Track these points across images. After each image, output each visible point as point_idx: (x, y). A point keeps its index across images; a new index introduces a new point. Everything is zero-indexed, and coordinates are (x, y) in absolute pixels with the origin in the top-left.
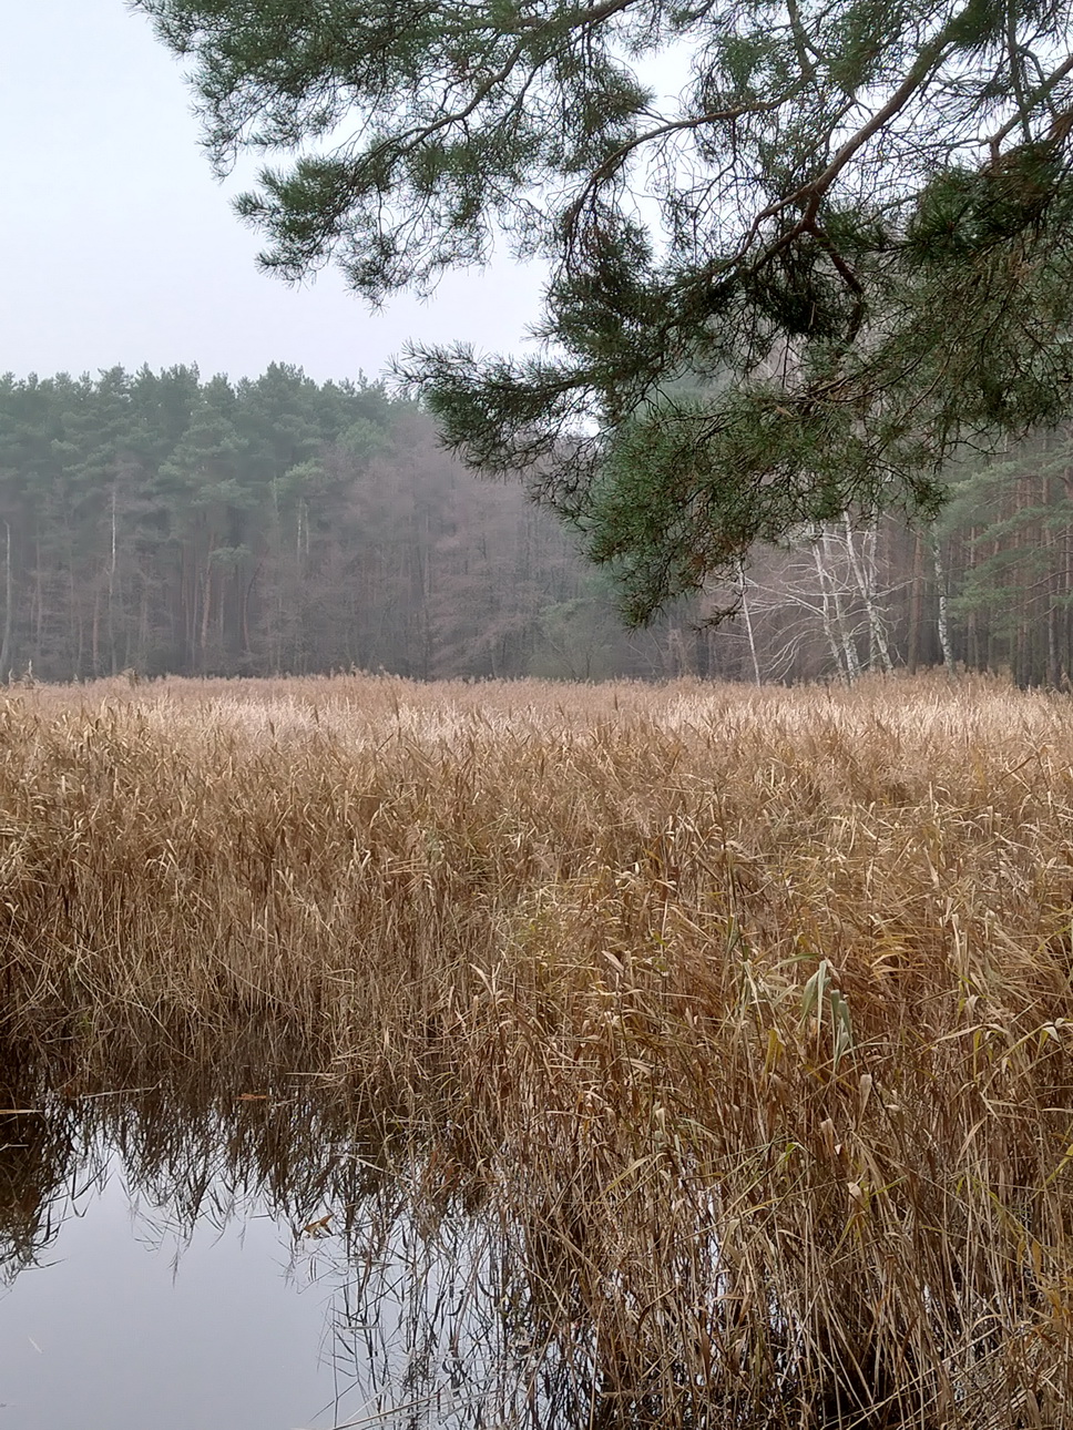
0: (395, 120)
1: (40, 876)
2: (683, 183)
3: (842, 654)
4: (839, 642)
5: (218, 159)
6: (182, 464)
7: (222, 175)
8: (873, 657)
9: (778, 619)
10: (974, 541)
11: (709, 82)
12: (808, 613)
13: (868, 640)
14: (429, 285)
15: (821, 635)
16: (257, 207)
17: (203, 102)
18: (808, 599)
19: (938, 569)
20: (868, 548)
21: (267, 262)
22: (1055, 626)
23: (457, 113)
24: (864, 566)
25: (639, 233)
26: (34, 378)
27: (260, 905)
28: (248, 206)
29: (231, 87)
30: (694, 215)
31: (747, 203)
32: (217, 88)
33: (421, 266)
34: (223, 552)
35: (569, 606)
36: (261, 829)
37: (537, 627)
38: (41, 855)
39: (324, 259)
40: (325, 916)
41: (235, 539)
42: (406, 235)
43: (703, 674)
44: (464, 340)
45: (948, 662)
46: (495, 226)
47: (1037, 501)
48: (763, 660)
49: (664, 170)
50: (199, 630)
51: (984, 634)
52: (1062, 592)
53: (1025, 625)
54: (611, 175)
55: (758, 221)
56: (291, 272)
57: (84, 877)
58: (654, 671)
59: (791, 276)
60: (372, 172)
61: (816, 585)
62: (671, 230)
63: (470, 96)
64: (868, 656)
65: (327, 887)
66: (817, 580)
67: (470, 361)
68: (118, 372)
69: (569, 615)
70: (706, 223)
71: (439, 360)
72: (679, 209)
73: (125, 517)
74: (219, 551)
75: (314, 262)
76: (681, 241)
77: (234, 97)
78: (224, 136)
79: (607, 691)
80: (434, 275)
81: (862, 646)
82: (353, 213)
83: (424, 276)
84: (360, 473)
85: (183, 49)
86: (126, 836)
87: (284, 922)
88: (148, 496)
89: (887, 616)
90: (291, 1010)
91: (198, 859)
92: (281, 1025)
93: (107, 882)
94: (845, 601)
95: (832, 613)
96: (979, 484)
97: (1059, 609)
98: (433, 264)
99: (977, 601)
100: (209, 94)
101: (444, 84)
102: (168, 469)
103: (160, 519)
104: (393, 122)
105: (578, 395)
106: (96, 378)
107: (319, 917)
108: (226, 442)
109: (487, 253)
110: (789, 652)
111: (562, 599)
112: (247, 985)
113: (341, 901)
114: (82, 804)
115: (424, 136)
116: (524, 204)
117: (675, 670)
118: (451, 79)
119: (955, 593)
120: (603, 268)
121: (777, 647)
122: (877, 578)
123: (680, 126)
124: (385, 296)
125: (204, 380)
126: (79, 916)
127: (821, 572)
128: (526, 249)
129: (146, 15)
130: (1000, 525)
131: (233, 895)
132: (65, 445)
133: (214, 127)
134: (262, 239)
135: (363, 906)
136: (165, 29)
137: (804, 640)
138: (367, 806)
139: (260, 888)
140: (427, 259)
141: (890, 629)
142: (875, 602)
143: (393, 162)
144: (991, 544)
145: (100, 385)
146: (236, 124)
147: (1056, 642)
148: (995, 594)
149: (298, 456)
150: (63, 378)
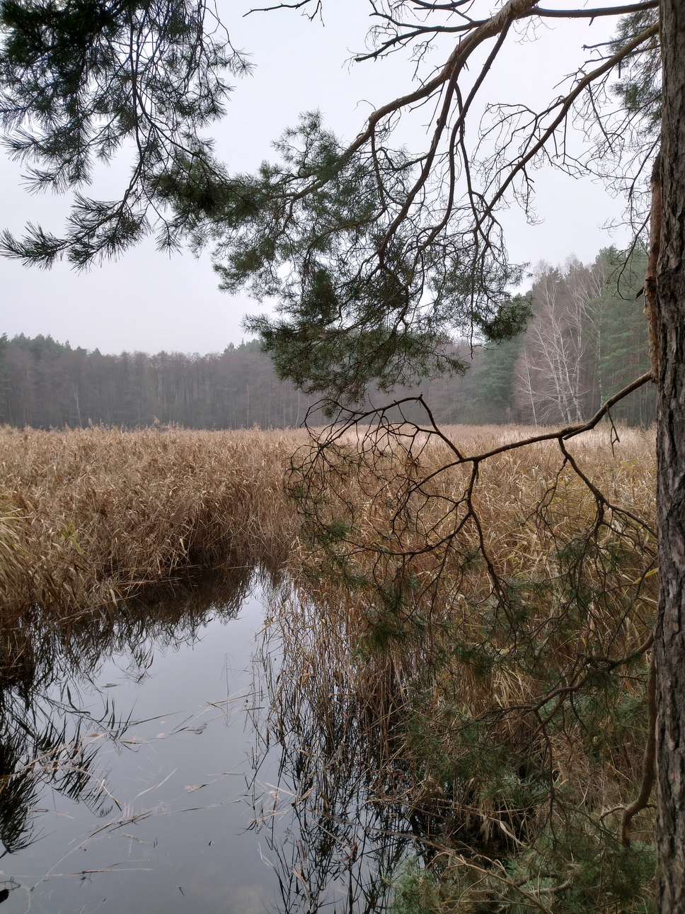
3: (565, 415)
4: (564, 411)
9: (543, 405)
10: (613, 376)
12: (553, 402)
13: (575, 411)
15: (557, 409)
18: (554, 397)
19: (600, 386)
20: (574, 379)
21: (221, 288)
24: (572, 385)
31: (359, 258)
37: (463, 408)
47: (636, 362)
55: (363, 264)
66: (557, 391)
69: (474, 404)
81: (572, 413)
94: (567, 398)
95: (562, 402)
111: (473, 398)
119: (605, 394)
121: (542, 413)
122: (578, 390)
127: (558, 388)
130: (622, 371)
137: (551, 411)
141: (582, 407)
142: (577, 398)
144: (619, 377)
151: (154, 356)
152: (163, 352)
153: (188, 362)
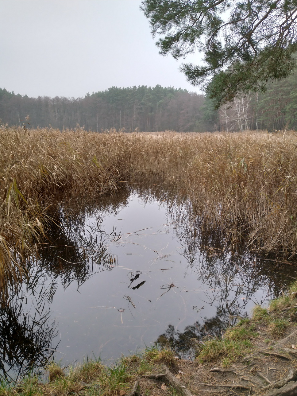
0: (181, 28)
1: (126, 154)
2: (228, 34)
3: (241, 128)
4: (240, 126)
5: (153, 35)
6: (144, 100)
7: (154, 38)
8: (246, 128)
9: (231, 123)
10: (263, 110)
11: (233, 16)
12: (236, 121)
13: (245, 126)
14: (185, 57)
15: (238, 125)
16: (159, 44)
17: (151, 25)
18: (236, 119)
19: (257, 114)
20: (246, 111)
21: (160, 53)
22: (275, 123)
23: (191, 26)
24: (245, 114)
25: (220, 43)
26: (124, 88)
27: (156, 160)
28: (157, 44)
29: (155, 22)
30: (229, 40)
31: (238, 37)
32: (153, 23)
33: (184, 53)
34: (150, 114)
35: (200, 121)
36: (156, 149)
37: (195, 125)
38: (126, 152)
39: (169, 52)
40: (165, 161)
41: (151, 111)
42: (182, 47)
43: (219, 131)
44: (191, 62)
45: (257, 129)
46: (196, 47)
47: (274, 104)
48: (228, 129)
49: (225, 32)
50: (146, 125)
51: (263, 124)
52: (276, 118)
53: (270, 123)
54: (216, 34)
55: (240, 40)
56: (164, 55)
57: (132, 155)
58: (212, 131)
59: (244, 51)
60: (176, 38)
61: (238, 117)
62: (226, 42)
63: (193, 23)
64: (245, 128)
65: (165, 157)
66: (238, 116)
67: (192, 66)
68: (135, 87)
69: (200, 123)
70: (231, 41)
71: (187, 66)
72: (227, 39)
73: (136, 108)
74: (149, 113)
75: (168, 53)
76: (227, 44)
77: (156, 24)
78: (154, 31)
79: (205, 134)
80: (186, 55)
81: (244, 126)
82: (173, 45)
83: (184, 55)
84: (170, 101)
85: (148, 17)
86: (137, 150)
87: (159, 162)
88: (140, 105)
89: (248, 122)
90: (160, 174)
91: (147, 153)
92: (159, 176)
93: (135, 156)
94: (242, 120)
95: (240, 121)
96: (265, 101)
97: (275, 121)
98: (186, 53)
99: (263, 119)
100: (152, 24)
101: (189, 21)
102: (142, 101)
103: (141, 109)
104: (180, 29)
105: (209, 72)
106: (132, 88)
107: (164, 161)
108: (150, 97)
109: (194, 51)
110: (233, 128)
111: (199, 120)
112: (154, 171)
113: (167, 159)
114: (131, 146)
115: (185, 31)
116: (201, 42)
117: (215, 131)
118: (190, 20)
119: (259, 118)
120: (213, 50)
121: (231, 127)
122: (247, 116)
123: (228, 24)
124: (179, 58)
125: (148, 87)
126: (132, 161)
127: (239, 115)
128: (201, 50)
129: (143, 11)
130: (267, 107)
131: (152, 158)
132: (128, 98)
133: (153, 30)
134: (159, 49)
135: (170, 160)
136: (145, 14)
137: (235, 126)
138: (171, 146)
139: (156, 157)
140: (185, 52)
141: (249, 124)
142: (247, 120)
143: (180, 36)
144: (265, 110)
145: (133, 89)
146: (156, 29)
147: (274, 126)
148: (266, 118)
149: (161, 99)
150: (128, 87)
151: (53, 99)
152: (57, 97)
153: (69, 101)
